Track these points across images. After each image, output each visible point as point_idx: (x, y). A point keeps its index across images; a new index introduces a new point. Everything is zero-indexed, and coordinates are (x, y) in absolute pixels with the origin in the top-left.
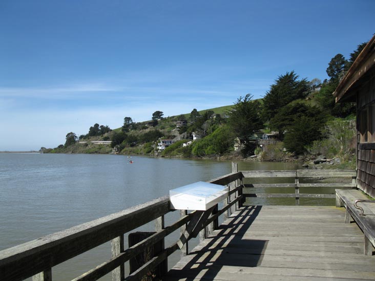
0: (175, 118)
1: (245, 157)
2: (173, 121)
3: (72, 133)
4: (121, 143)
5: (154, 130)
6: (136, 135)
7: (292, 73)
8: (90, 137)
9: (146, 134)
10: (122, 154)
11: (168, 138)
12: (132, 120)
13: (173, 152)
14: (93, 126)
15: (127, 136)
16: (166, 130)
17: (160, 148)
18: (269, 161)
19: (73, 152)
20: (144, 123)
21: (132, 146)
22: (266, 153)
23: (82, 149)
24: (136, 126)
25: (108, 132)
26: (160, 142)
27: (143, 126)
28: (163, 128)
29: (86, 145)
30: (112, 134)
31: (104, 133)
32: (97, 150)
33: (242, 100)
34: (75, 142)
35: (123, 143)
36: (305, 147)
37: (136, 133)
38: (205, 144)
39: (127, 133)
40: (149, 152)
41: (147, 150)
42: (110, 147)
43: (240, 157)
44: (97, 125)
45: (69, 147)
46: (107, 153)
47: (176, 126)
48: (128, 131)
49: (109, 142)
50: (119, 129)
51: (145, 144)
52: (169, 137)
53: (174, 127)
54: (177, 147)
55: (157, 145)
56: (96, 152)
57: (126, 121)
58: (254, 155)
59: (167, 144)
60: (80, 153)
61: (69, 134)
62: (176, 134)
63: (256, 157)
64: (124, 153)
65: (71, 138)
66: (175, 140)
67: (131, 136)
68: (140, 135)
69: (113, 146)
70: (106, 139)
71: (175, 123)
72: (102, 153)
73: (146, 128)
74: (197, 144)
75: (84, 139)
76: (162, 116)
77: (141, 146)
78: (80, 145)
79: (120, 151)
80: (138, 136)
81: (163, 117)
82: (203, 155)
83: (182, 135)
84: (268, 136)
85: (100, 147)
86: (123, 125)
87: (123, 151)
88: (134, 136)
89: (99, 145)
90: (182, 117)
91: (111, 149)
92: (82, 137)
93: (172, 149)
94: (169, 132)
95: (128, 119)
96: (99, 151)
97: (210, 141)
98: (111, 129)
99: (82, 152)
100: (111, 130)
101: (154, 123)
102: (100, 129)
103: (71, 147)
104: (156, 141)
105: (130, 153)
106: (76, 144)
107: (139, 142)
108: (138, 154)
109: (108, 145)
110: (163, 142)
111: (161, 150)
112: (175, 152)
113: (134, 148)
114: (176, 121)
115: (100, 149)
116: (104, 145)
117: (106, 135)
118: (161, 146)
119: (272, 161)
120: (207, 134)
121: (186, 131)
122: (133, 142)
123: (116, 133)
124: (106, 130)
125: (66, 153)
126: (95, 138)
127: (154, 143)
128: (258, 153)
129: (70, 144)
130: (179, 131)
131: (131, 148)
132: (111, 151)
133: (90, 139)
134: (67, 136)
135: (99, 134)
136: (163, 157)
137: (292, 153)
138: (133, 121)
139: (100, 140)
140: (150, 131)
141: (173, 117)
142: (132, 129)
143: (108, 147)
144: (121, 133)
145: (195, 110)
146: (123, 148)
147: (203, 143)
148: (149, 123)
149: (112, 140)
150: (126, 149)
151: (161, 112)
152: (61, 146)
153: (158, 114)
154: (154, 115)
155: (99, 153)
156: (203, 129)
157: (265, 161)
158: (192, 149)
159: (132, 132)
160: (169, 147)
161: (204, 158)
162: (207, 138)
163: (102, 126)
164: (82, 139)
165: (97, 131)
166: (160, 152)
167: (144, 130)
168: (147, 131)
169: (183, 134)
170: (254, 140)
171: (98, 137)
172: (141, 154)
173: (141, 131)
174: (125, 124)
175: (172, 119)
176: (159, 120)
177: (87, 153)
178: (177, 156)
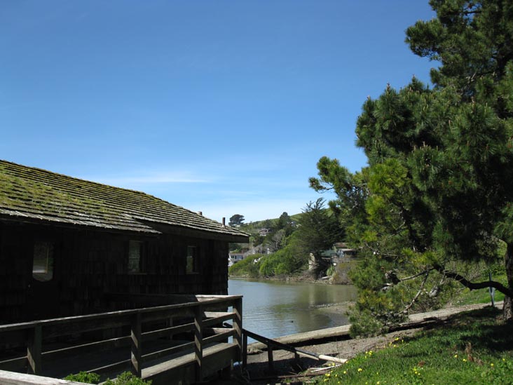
0: (259, 224)
1: (317, 278)
2: (256, 228)
11: (240, 252)
18: (342, 284)
22: (338, 274)
33: (312, 206)
38: (275, 261)
43: (311, 278)
54: (246, 264)
58: (326, 276)
59: (237, 260)
63: (328, 279)
71: (259, 231)
74: (266, 261)
81: (244, 222)
82: (272, 275)
83: (257, 248)
84: (344, 252)
90: (267, 223)
93: (240, 266)
97: (282, 256)
112: (241, 271)
114: (260, 228)
118: (229, 261)
119: (346, 284)
120: (280, 247)
121: (262, 242)
128: (331, 274)
141: (257, 222)
145: (285, 214)
147: (273, 259)
151: (242, 216)
153: (237, 219)
154: (231, 219)
156: (274, 241)
157: (337, 284)
158: (259, 268)
161: (272, 279)
162: (280, 252)
169: (258, 246)
170: (327, 257)
175: (255, 225)
176: (238, 226)
178: (243, 276)
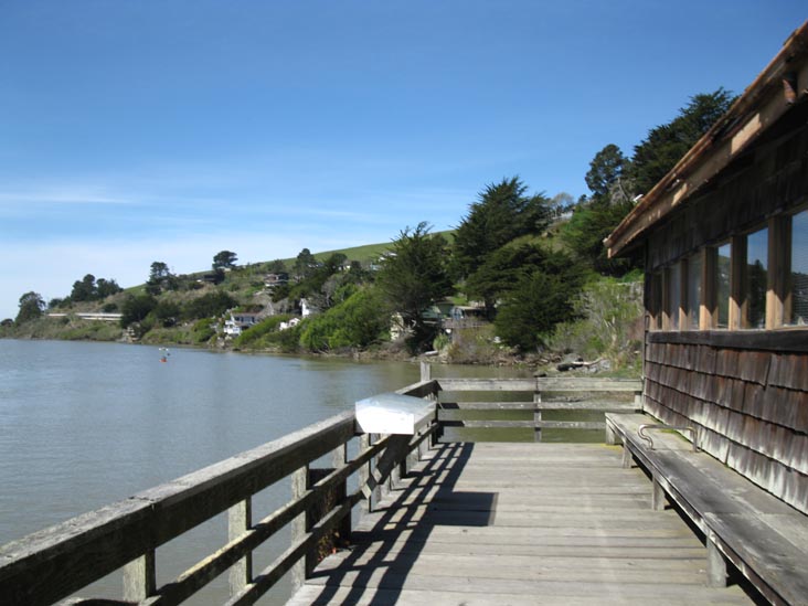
0: (262, 267)
1: (414, 354)
2: (257, 273)
3: (32, 294)
4: (143, 318)
5: (216, 291)
6: (176, 301)
7: (514, 181)
8: (73, 303)
9: (198, 301)
10: (146, 343)
11: (248, 311)
12: (167, 269)
13: (258, 340)
14: (81, 280)
15: (156, 303)
16: (243, 292)
17: (230, 331)
18: (465, 363)
19: (34, 336)
20: (194, 277)
21: (168, 325)
22: (457, 347)
23: (54, 330)
24: (175, 283)
25: (113, 293)
26: (229, 319)
27: (192, 282)
28: (236, 288)
29: (65, 321)
30: (124, 297)
31: (106, 296)
32: (89, 333)
33: (410, 235)
34: (39, 313)
35: (149, 319)
36: (539, 336)
37: (177, 297)
38: (328, 325)
39: (156, 297)
40: (206, 339)
41: (200, 334)
42: (118, 327)
43: (403, 354)
44: (89, 278)
45: (26, 324)
46: (113, 340)
47: (263, 284)
48: (158, 292)
49: (116, 316)
50: (140, 287)
51: (197, 321)
52: (249, 308)
53: (259, 285)
54: (267, 331)
55: (224, 325)
56: (87, 337)
57: (154, 270)
58: (432, 349)
59: (245, 323)
60: (50, 338)
61: (25, 296)
62: (263, 303)
63: (437, 354)
64: (150, 341)
65: (30, 306)
66: (262, 314)
67: (165, 305)
68: (184, 303)
69: (124, 323)
70: (110, 309)
71: (262, 278)
72: (101, 340)
73: (199, 287)
74: (311, 325)
75: (61, 307)
76: (233, 263)
77: (187, 326)
78: (51, 321)
79: (140, 335)
80: (180, 304)
81: (237, 263)
82: (324, 349)
83: (278, 306)
84: (464, 312)
85: (97, 326)
86: (148, 279)
87: (147, 335)
88: (173, 304)
89: (95, 322)
90: (277, 267)
91: (120, 330)
92: (55, 303)
93: (257, 335)
94: (250, 297)
95: (159, 266)
96: (93, 334)
97: (340, 318)
98: (121, 286)
99: (56, 337)
100: (121, 290)
101: (216, 277)
102: (97, 285)
103: (31, 326)
104: (220, 316)
105: (162, 341)
106: (42, 318)
107: (183, 318)
108: (180, 343)
109: (114, 323)
110: (237, 319)
111: (230, 335)
112: (262, 340)
113: (173, 330)
114: (264, 273)
115: (96, 330)
116: (105, 321)
117: (110, 299)
118: (231, 326)
119: (471, 363)
120: (332, 303)
121: (286, 295)
122: (170, 316)
123: (131, 297)
124: (109, 288)
125: (17, 337)
126: (85, 305)
127: (216, 321)
128: (442, 347)
129: (28, 318)
130: (271, 295)
131: (164, 331)
132: (121, 335)
133: (74, 309)
134: (21, 300)
135: (94, 298)
136: (236, 350)
137: (512, 347)
138: (171, 272)
139: (97, 312)
140: (207, 295)
141: (258, 265)
142: (167, 289)
143: (114, 327)
144: (144, 297)
145: (306, 251)
146: (146, 329)
147: (324, 322)
148: (207, 277)
149: (124, 312)
150: (154, 331)
151: (233, 254)
152: (7, 322)
153: (225, 258)
154: (216, 258)
155: (95, 339)
156: (324, 294)
157: (455, 363)
158: (299, 336)
159: (167, 296)
160: (250, 330)
161: (325, 355)
162: (333, 311)
163: (101, 281)
164: (57, 308)
165: (89, 291)
166: (228, 341)
167: (195, 291)
168: (201, 293)
169: (281, 302)
170: (433, 320)
171: (92, 303)
172: (187, 343)
173: (188, 293)
174: (153, 277)
175: (257, 268)
176: (227, 270)
177: (66, 339)
178: (268, 349)
